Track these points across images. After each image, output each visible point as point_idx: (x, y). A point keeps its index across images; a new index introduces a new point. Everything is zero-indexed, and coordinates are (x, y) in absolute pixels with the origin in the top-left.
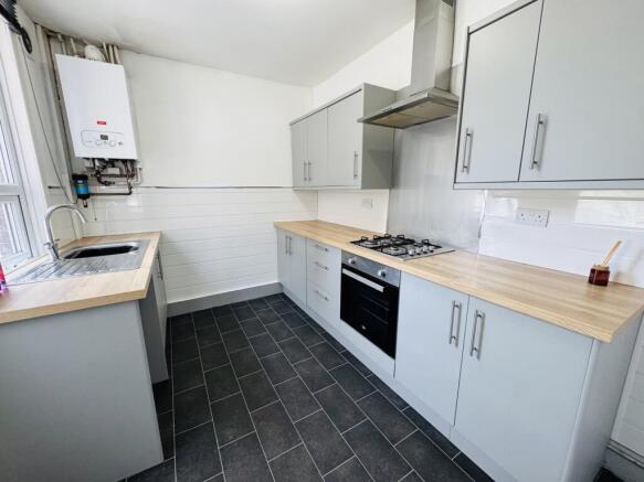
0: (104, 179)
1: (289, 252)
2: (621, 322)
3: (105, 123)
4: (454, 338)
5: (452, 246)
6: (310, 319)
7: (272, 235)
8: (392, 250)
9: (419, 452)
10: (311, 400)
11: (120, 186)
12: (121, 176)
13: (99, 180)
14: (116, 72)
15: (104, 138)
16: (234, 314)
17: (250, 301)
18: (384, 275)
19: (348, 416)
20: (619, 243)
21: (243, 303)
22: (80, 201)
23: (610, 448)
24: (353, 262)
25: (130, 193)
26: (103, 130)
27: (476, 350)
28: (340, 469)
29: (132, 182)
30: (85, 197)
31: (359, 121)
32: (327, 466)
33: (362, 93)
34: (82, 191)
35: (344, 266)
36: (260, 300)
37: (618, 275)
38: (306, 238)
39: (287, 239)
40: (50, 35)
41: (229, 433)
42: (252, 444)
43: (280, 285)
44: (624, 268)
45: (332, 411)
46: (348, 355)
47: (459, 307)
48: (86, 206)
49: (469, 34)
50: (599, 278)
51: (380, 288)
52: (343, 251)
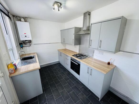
0: (25, 43)
1: (61, 55)
2: (108, 71)
3: (26, 34)
4: (88, 73)
5: (89, 56)
6: (65, 68)
7: (57, 52)
8: (79, 58)
9: (83, 89)
10: (66, 83)
11: (28, 45)
12: (28, 42)
13: (24, 44)
14: (27, 24)
15: (26, 36)
16: (51, 67)
17: (53, 65)
18: (78, 62)
19: (72, 85)
20: (111, 59)
21: (52, 65)
22: (21, 48)
23: (110, 87)
24: (73, 59)
25: (30, 46)
26: (26, 35)
27: (91, 74)
28: (71, 92)
29: (30, 43)
30: (22, 47)
31: (74, 34)
32: (69, 92)
33: (74, 29)
34: (22, 46)
35: (71, 60)
36: (55, 64)
37: (112, 63)
38: (64, 54)
39: (60, 53)
40: (13, 16)
41: (53, 88)
42: (57, 90)
43: (59, 61)
44: (112, 62)
45: (69, 84)
46: (72, 74)
47: (89, 68)
48: (22, 49)
49: (91, 24)
50: (109, 64)
51: (77, 64)
52: (71, 57)
